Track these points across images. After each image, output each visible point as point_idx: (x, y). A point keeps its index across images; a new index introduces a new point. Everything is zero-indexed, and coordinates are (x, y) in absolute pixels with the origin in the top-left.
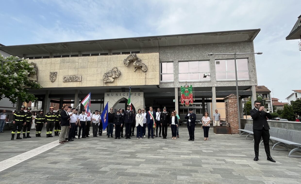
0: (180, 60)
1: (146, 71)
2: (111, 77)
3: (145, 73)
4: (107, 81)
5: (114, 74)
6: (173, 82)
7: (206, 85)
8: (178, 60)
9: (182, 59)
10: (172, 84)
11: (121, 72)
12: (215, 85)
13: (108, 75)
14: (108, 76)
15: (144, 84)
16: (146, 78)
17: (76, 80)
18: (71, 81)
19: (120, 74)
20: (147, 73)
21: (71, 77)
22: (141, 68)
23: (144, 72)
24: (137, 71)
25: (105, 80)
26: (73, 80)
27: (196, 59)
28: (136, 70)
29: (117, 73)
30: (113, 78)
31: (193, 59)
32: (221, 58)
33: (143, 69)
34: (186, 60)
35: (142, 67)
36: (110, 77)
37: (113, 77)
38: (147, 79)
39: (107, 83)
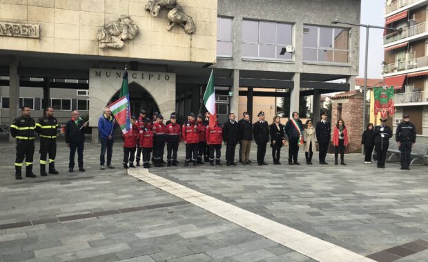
0: (246, 16)
1: (192, 33)
2: (117, 36)
3: (189, 37)
4: (110, 45)
5: (125, 31)
6: (232, 59)
7: (286, 69)
8: (242, 16)
9: (249, 15)
10: (230, 62)
11: (140, 28)
12: (301, 69)
13: (111, 31)
14: (110, 35)
15: (186, 59)
16: (191, 47)
17: (26, 33)
18: (11, 35)
19: (138, 33)
20: (193, 37)
21: (12, 24)
22: (183, 25)
23: (189, 34)
24: (173, 31)
25: (105, 42)
26: (17, 32)
27: (273, 19)
28: (172, 28)
29: (132, 31)
30: (122, 40)
31: (268, 18)
32: (312, 23)
33: (187, 27)
34: (255, 17)
35: (185, 23)
36: (115, 36)
37: (124, 37)
38: (193, 50)
39: (107, 48)
